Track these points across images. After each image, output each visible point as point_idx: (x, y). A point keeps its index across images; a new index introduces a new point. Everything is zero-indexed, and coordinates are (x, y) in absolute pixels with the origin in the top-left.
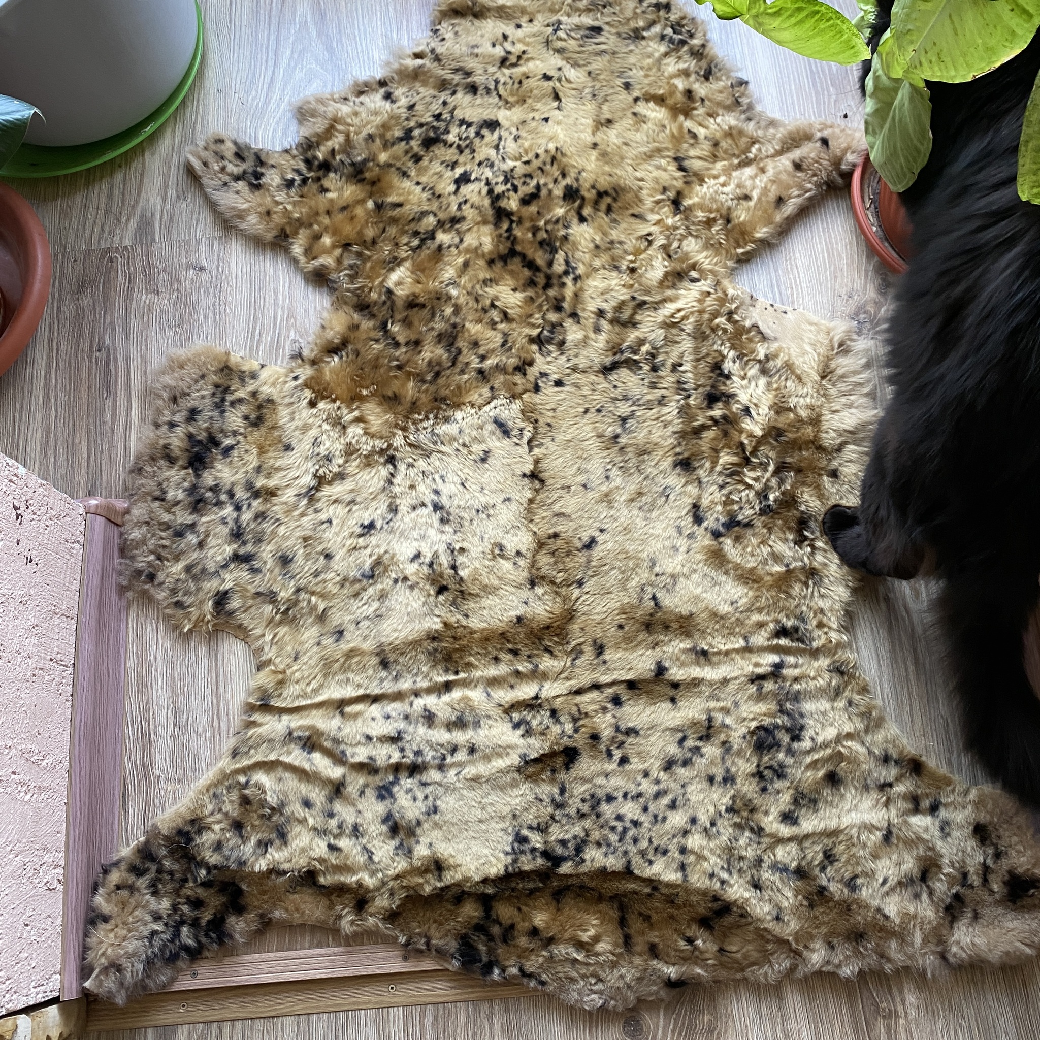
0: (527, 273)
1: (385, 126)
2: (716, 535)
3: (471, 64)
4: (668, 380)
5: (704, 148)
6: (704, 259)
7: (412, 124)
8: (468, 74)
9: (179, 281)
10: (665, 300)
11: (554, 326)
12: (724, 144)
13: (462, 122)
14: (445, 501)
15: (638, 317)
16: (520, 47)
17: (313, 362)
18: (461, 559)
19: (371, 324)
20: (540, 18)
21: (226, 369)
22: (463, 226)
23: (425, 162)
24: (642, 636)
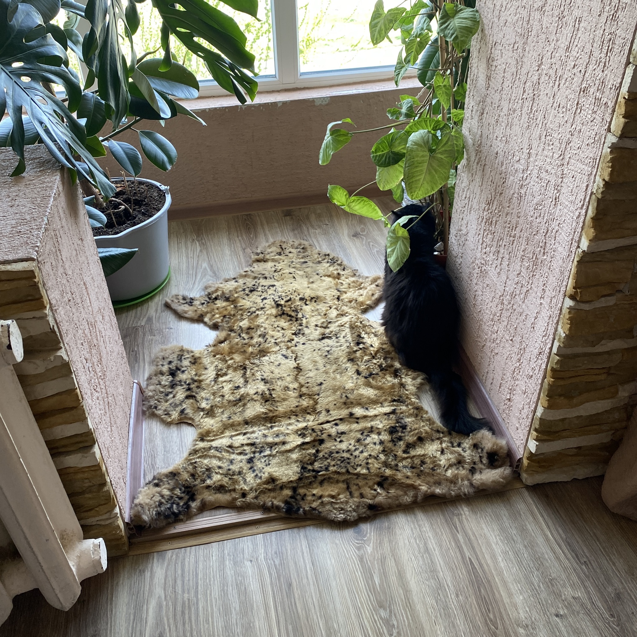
0: (289, 318)
1: (236, 288)
2: (366, 378)
3: (263, 272)
4: (342, 340)
5: (346, 286)
6: (351, 311)
7: (245, 287)
8: (263, 275)
9: (163, 332)
10: (338, 321)
11: (300, 330)
12: (352, 284)
13: (262, 286)
14: (265, 377)
15: (329, 326)
16: (280, 268)
17: (214, 346)
18: (272, 392)
19: (235, 334)
20: (286, 260)
21: (182, 350)
22: (265, 309)
23: (251, 295)
24: (343, 406)
